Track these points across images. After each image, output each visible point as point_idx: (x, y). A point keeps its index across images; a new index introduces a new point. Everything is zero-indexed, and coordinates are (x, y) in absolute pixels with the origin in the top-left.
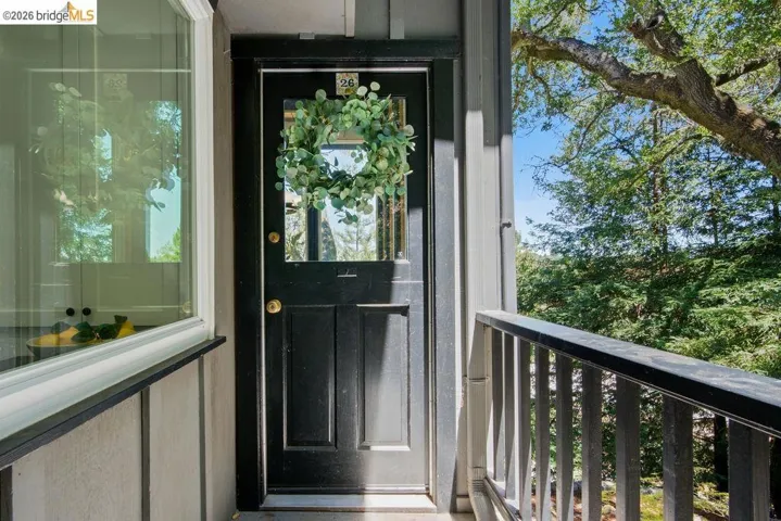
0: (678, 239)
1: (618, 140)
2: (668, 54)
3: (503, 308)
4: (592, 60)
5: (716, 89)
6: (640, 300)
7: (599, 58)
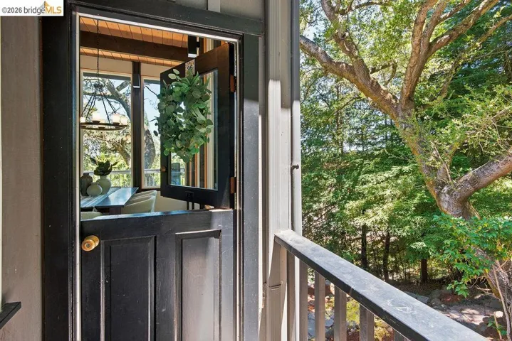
0: (347, 148)
1: (321, 94)
2: (350, 54)
3: (293, 228)
4: (313, 50)
5: (371, 75)
6: (333, 181)
7: (317, 49)
